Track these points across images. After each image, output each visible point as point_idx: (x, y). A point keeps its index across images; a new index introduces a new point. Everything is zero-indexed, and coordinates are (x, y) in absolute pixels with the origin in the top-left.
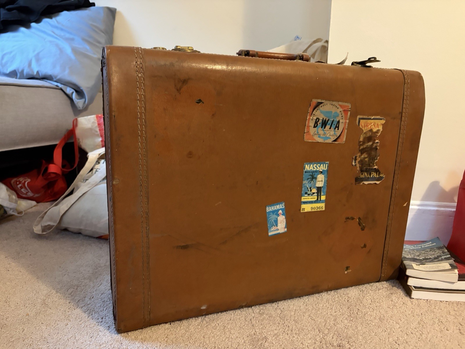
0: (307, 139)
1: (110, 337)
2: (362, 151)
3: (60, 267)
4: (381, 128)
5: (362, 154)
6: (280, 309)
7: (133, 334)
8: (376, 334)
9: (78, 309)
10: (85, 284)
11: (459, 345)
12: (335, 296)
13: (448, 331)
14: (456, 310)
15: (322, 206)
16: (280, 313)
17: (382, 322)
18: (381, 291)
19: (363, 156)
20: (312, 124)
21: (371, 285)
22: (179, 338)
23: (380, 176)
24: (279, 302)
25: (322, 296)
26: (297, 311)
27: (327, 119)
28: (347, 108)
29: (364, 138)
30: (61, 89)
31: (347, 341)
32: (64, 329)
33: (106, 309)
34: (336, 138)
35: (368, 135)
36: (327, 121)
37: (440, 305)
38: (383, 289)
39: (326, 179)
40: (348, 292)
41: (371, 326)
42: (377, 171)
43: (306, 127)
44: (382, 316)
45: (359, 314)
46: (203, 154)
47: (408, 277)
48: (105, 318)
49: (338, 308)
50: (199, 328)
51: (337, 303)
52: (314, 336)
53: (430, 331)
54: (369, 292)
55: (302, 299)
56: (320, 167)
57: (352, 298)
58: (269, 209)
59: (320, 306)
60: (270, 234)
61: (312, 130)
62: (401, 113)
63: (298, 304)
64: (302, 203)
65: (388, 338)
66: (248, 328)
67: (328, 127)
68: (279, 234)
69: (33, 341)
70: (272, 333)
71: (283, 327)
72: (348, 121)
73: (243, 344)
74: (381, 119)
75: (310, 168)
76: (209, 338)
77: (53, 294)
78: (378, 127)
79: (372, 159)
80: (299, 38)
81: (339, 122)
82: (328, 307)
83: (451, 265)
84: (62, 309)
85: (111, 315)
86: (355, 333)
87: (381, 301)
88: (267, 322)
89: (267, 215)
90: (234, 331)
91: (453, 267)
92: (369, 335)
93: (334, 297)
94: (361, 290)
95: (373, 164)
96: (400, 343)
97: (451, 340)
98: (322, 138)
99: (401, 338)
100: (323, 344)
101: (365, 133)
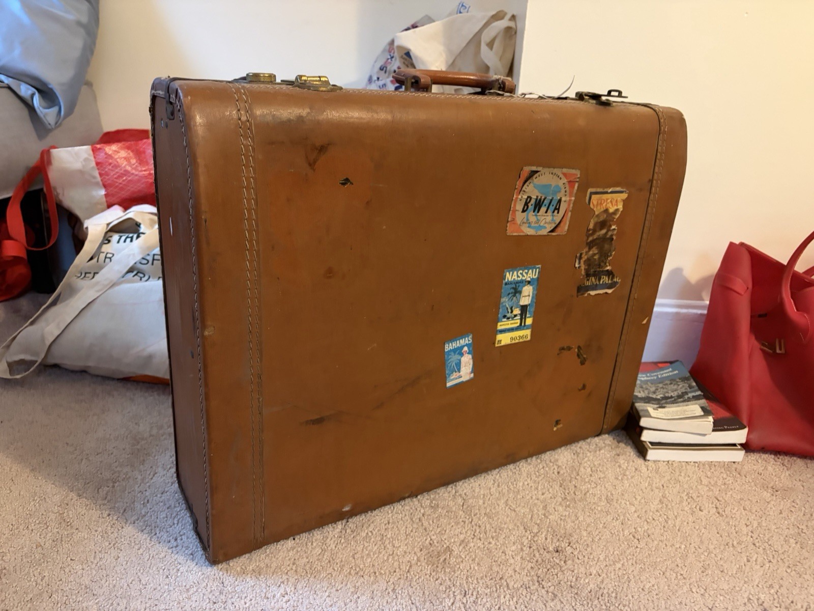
0: (511, 231)
1: (199, 574)
2: (590, 245)
3: (67, 444)
4: (620, 207)
5: (590, 249)
6: (460, 495)
7: (237, 563)
8: (605, 525)
9: (129, 526)
10: (126, 476)
11: (718, 533)
12: (538, 466)
13: (702, 511)
14: (709, 476)
15: (526, 333)
16: (462, 504)
17: (611, 505)
18: (602, 451)
19: (591, 253)
20: (520, 206)
21: (587, 442)
22: (314, 563)
23: (614, 281)
24: (457, 483)
25: (520, 467)
26: (487, 497)
27: (543, 198)
28: (574, 178)
29: (596, 224)
30: (9, 88)
31: (567, 541)
32: (114, 567)
33: (178, 521)
34: (554, 226)
35: (602, 219)
36: (542, 200)
37: (687, 470)
38: (605, 447)
39: (535, 292)
40: (556, 457)
41: (597, 512)
42: (610, 274)
43: (511, 212)
44: (609, 494)
45: (577, 494)
46: (350, 270)
47: (642, 429)
48: (182, 539)
49: (546, 487)
50: (342, 542)
51: (544, 478)
52: (519, 538)
53: (678, 513)
54: (586, 454)
55: (490, 475)
56: (527, 275)
57: (564, 467)
58: (448, 347)
59: (519, 486)
60: (449, 384)
61: (520, 217)
62: (651, 181)
63: (486, 484)
64: (498, 333)
65: (622, 530)
66: (419, 534)
67: (543, 209)
68: (462, 383)
69: (67, 596)
70: (456, 540)
71: (472, 528)
72: (573, 198)
73: (417, 564)
74: (621, 192)
75: (513, 277)
76: (362, 557)
77: (73, 501)
78: (617, 205)
79: (604, 255)
80: (466, 8)
81: (560, 201)
82: (531, 487)
83: (703, 408)
84: (100, 529)
85: (189, 532)
86: (576, 527)
87: (605, 469)
88: (445, 521)
89: (446, 356)
90: (398, 543)
91: (706, 412)
92: (596, 528)
93: (537, 468)
94: (574, 452)
95: (605, 264)
96: (640, 538)
97: (708, 526)
98: (533, 228)
99: (639, 529)
100: (534, 550)
101: (598, 216)
